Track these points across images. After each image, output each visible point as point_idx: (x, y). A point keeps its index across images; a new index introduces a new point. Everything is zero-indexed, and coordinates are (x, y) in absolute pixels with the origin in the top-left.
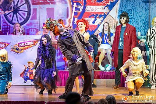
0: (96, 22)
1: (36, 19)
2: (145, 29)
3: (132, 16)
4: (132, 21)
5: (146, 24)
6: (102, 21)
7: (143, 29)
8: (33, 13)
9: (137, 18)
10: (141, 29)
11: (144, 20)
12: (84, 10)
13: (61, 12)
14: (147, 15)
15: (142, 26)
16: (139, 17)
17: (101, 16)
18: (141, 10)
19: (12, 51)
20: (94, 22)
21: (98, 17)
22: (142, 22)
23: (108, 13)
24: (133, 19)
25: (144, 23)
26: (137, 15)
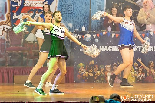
0: (35, 17)
2: (85, 24)
3: (72, 10)
4: (72, 16)
5: (86, 19)
7: (83, 24)
9: (77, 13)
10: (81, 24)
11: (84, 15)
12: (23, 5)
14: (87, 10)
15: (82, 21)
16: (79, 12)
17: (40, 11)
18: (81, 4)
20: (33, 17)
21: (37, 12)
22: (82, 17)
24: (72, 14)
25: (84, 18)
26: (77, 10)
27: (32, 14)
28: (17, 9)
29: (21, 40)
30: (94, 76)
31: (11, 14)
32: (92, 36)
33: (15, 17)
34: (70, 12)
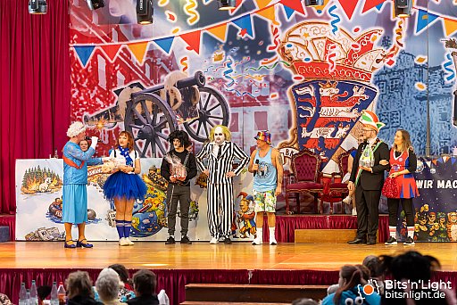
0: (337, 134)
1: (237, 131)
3: (398, 122)
5: (422, 136)
6: (348, 132)
8: (232, 121)
9: (406, 126)
11: (419, 129)
12: (317, 114)
13: (278, 118)
14: (423, 120)
16: (411, 125)
17: (345, 124)
18: (414, 112)
19: (197, 183)
20: (334, 134)
21: (340, 125)
22: (416, 133)
23: (358, 119)
25: (419, 135)
26: (406, 121)
27: (333, 129)
28: (308, 122)
29: (314, 172)
30: (429, 231)
31: (299, 130)
32: (425, 164)
33: (305, 134)
34: (394, 125)
